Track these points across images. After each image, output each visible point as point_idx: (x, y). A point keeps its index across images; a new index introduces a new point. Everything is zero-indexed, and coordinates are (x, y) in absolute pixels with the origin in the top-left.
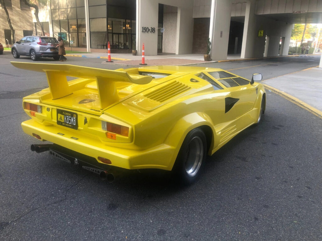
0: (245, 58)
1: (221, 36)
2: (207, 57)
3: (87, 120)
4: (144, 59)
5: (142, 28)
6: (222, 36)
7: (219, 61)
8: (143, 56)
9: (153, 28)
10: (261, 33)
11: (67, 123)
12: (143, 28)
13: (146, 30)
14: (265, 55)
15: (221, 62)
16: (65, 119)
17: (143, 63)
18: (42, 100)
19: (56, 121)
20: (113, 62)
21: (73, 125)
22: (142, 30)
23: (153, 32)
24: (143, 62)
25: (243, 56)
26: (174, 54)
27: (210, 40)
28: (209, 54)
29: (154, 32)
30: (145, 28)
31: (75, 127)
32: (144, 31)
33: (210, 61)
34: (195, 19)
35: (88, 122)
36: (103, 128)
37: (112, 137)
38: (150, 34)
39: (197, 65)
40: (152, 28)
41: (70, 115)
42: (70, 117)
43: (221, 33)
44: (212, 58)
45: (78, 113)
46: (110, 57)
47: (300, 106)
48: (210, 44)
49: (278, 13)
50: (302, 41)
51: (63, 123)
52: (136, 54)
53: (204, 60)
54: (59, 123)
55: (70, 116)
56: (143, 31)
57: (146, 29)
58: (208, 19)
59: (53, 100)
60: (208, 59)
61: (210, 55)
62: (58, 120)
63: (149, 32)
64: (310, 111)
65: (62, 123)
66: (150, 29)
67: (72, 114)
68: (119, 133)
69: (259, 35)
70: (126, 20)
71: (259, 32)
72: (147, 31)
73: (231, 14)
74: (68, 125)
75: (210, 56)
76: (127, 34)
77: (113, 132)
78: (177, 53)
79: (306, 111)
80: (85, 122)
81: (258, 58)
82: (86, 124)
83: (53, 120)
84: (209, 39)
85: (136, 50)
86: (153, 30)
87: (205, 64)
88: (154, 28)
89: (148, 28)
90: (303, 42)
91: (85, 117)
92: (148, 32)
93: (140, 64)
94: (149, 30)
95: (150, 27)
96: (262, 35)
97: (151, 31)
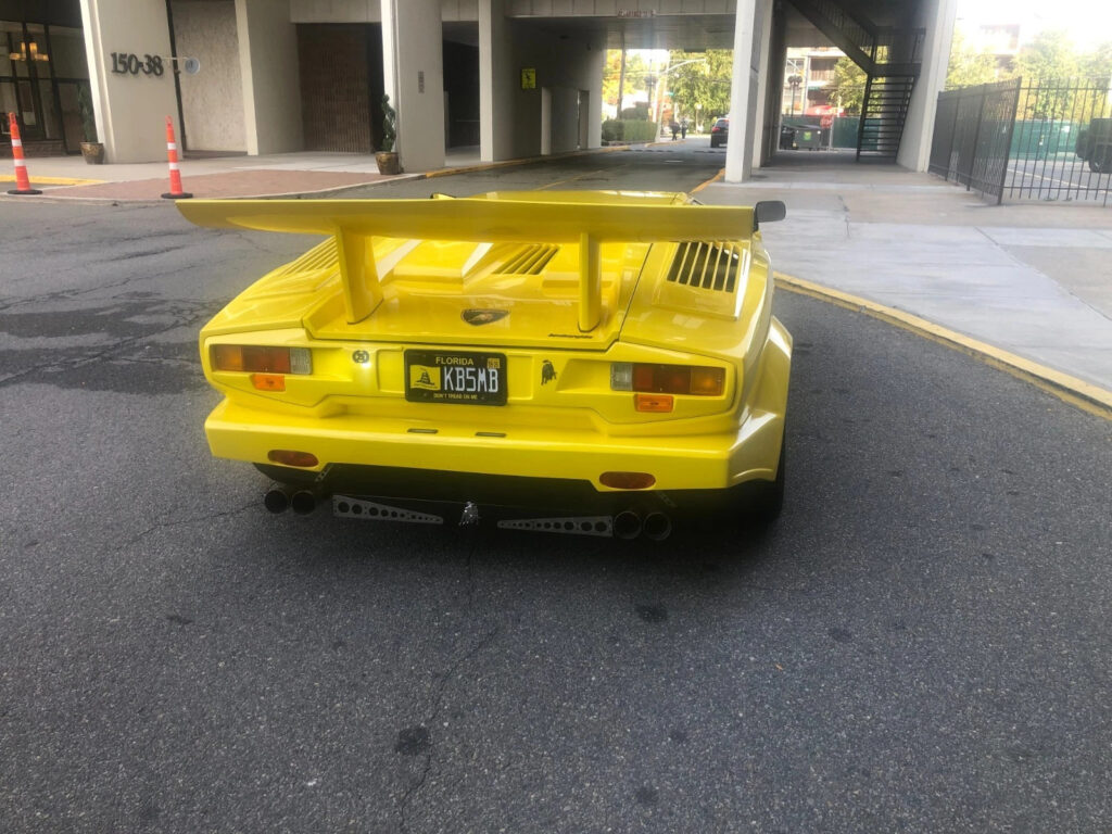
0: (494, 160)
1: (421, 88)
2: (389, 159)
3: (555, 370)
4: (176, 174)
5: (111, 60)
6: (425, 90)
7: (428, 175)
8: (172, 166)
9: (152, 56)
10: (528, 77)
11: (458, 389)
12: (114, 55)
13: (127, 67)
14: (545, 150)
15: (435, 176)
16: (448, 377)
17: (176, 193)
18: (317, 328)
19: (403, 392)
20: (40, 193)
21: (488, 392)
22: (111, 67)
23: (156, 74)
24: (174, 188)
25: (487, 152)
26: (244, 154)
27: (391, 103)
28: (393, 150)
29: (158, 71)
30: (123, 56)
31: (499, 398)
32: (121, 68)
33: (399, 173)
34: (300, 27)
35: (558, 376)
36: (616, 385)
37: (653, 406)
38: (144, 83)
39: (368, 189)
40: (148, 57)
41: (471, 362)
42: (473, 370)
43: (421, 79)
44: (403, 163)
45: (508, 352)
46: (22, 172)
47: (791, 289)
48: (393, 114)
49: (554, 16)
50: (620, 102)
51: (437, 392)
52: (100, 157)
53: (378, 172)
54: (414, 395)
55: (470, 366)
56: (116, 70)
57: (126, 60)
58: (374, 30)
59: (349, 324)
60: (392, 167)
61: (396, 153)
62: (413, 386)
63: (141, 72)
64: (829, 300)
65: (431, 393)
66: (144, 61)
67: (480, 360)
68: (685, 389)
69: (524, 86)
70: (24, 27)
71: (524, 76)
72: (133, 68)
73: (440, 15)
74: (460, 397)
75: (397, 159)
76: (21, 79)
77: (658, 391)
78: (252, 147)
79: (817, 300)
80: (543, 376)
81: (530, 160)
82: (552, 383)
83: (383, 391)
84: (387, 98)
85: (100, 142)
86: (154, 66)
87: (389, 186)
88: (159, 58)
89: (132, 56)
90: (624, 106)
91: (545, 361)
92: (135, 73)
93: (163, 196)
94: (140, 65)
95: (144, 54)
96: (534, 86)
97: (146, 68)
